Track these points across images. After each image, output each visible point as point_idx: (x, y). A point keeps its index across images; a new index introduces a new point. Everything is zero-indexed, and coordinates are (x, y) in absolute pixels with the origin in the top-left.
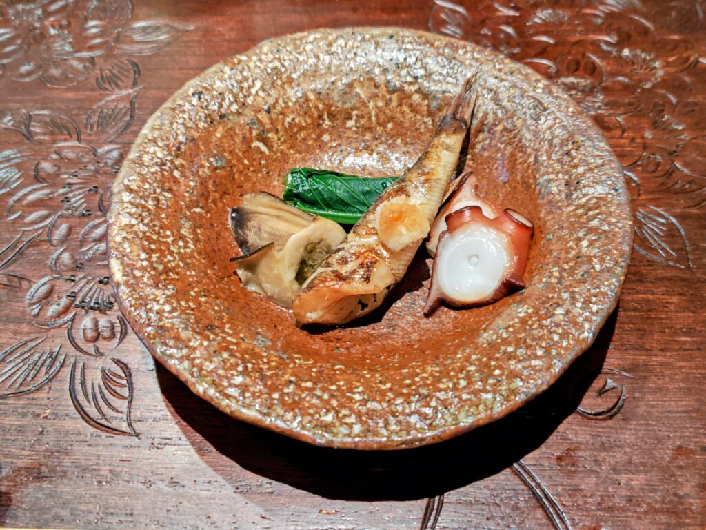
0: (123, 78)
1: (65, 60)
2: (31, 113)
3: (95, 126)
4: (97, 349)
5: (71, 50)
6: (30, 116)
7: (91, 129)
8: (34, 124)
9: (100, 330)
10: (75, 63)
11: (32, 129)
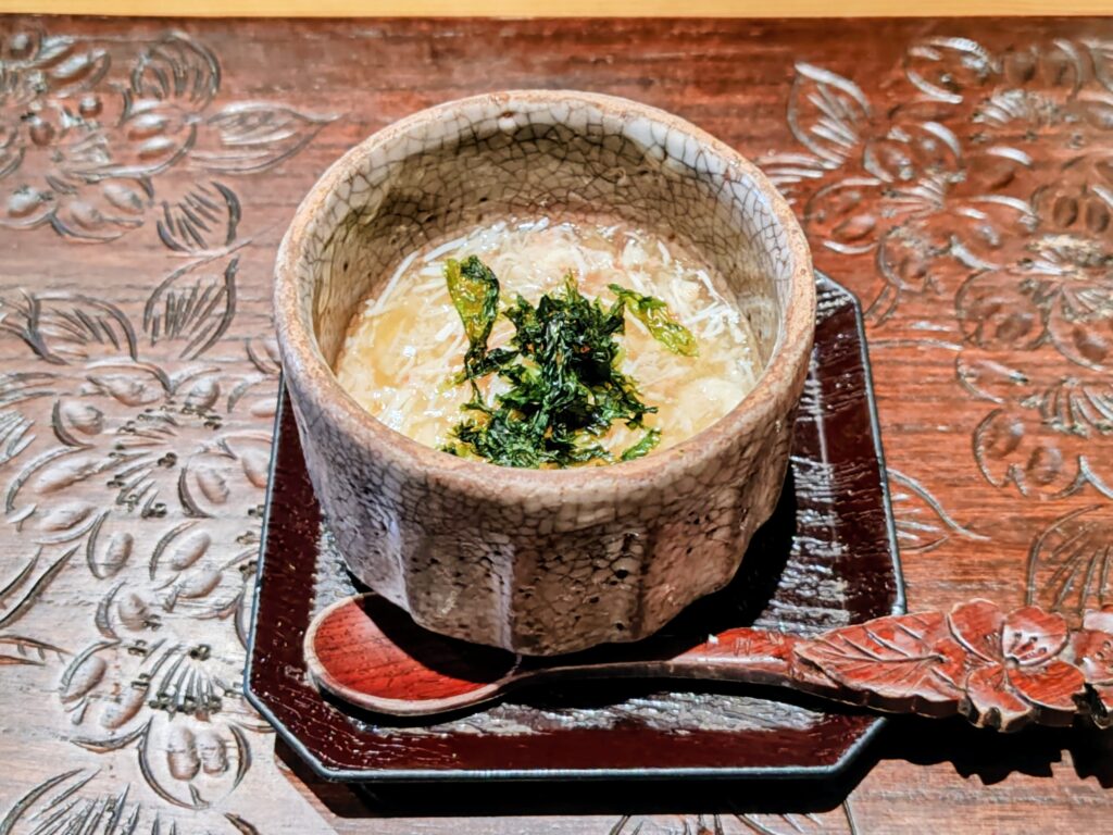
0: (207, 223)
1: (96, 182)
2: (39, 297)
3: (162, 325)
4: (196, 794)
5: (106, 162)
6: (37, 302)
7: (155, 333)
8: (46, 319)
9: (199, 755)
10: (114, 189)
11: (42, 329)
